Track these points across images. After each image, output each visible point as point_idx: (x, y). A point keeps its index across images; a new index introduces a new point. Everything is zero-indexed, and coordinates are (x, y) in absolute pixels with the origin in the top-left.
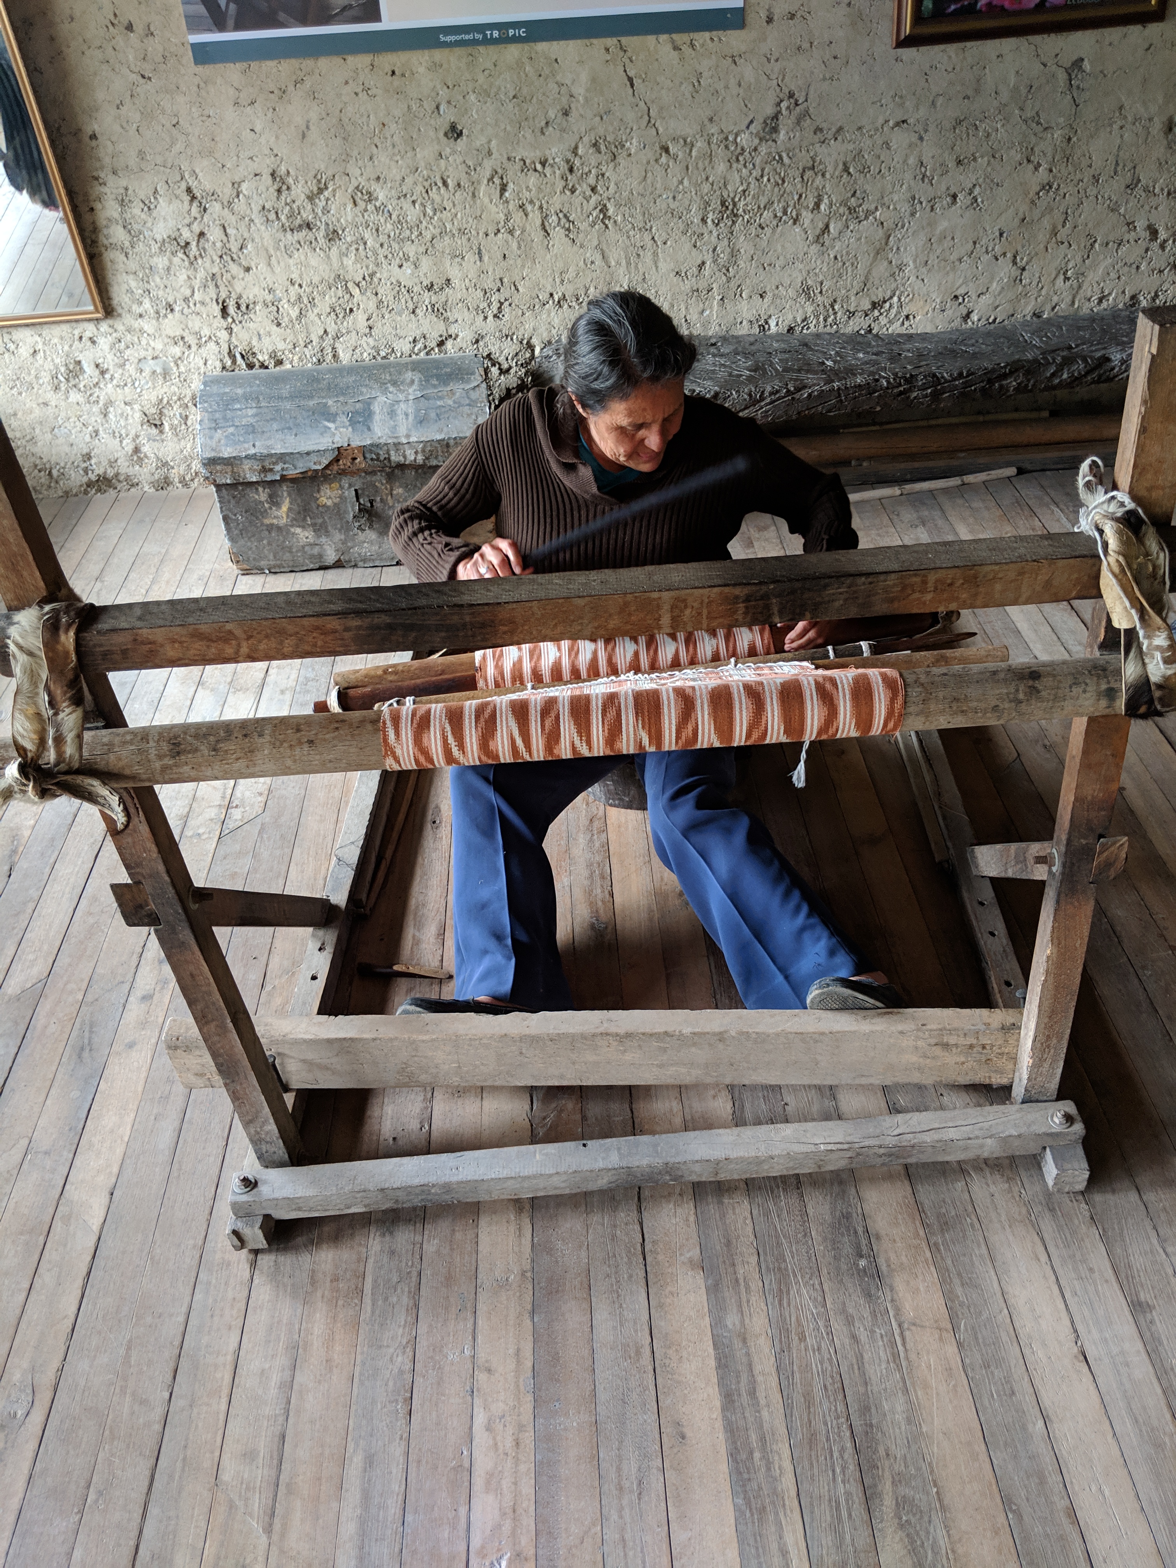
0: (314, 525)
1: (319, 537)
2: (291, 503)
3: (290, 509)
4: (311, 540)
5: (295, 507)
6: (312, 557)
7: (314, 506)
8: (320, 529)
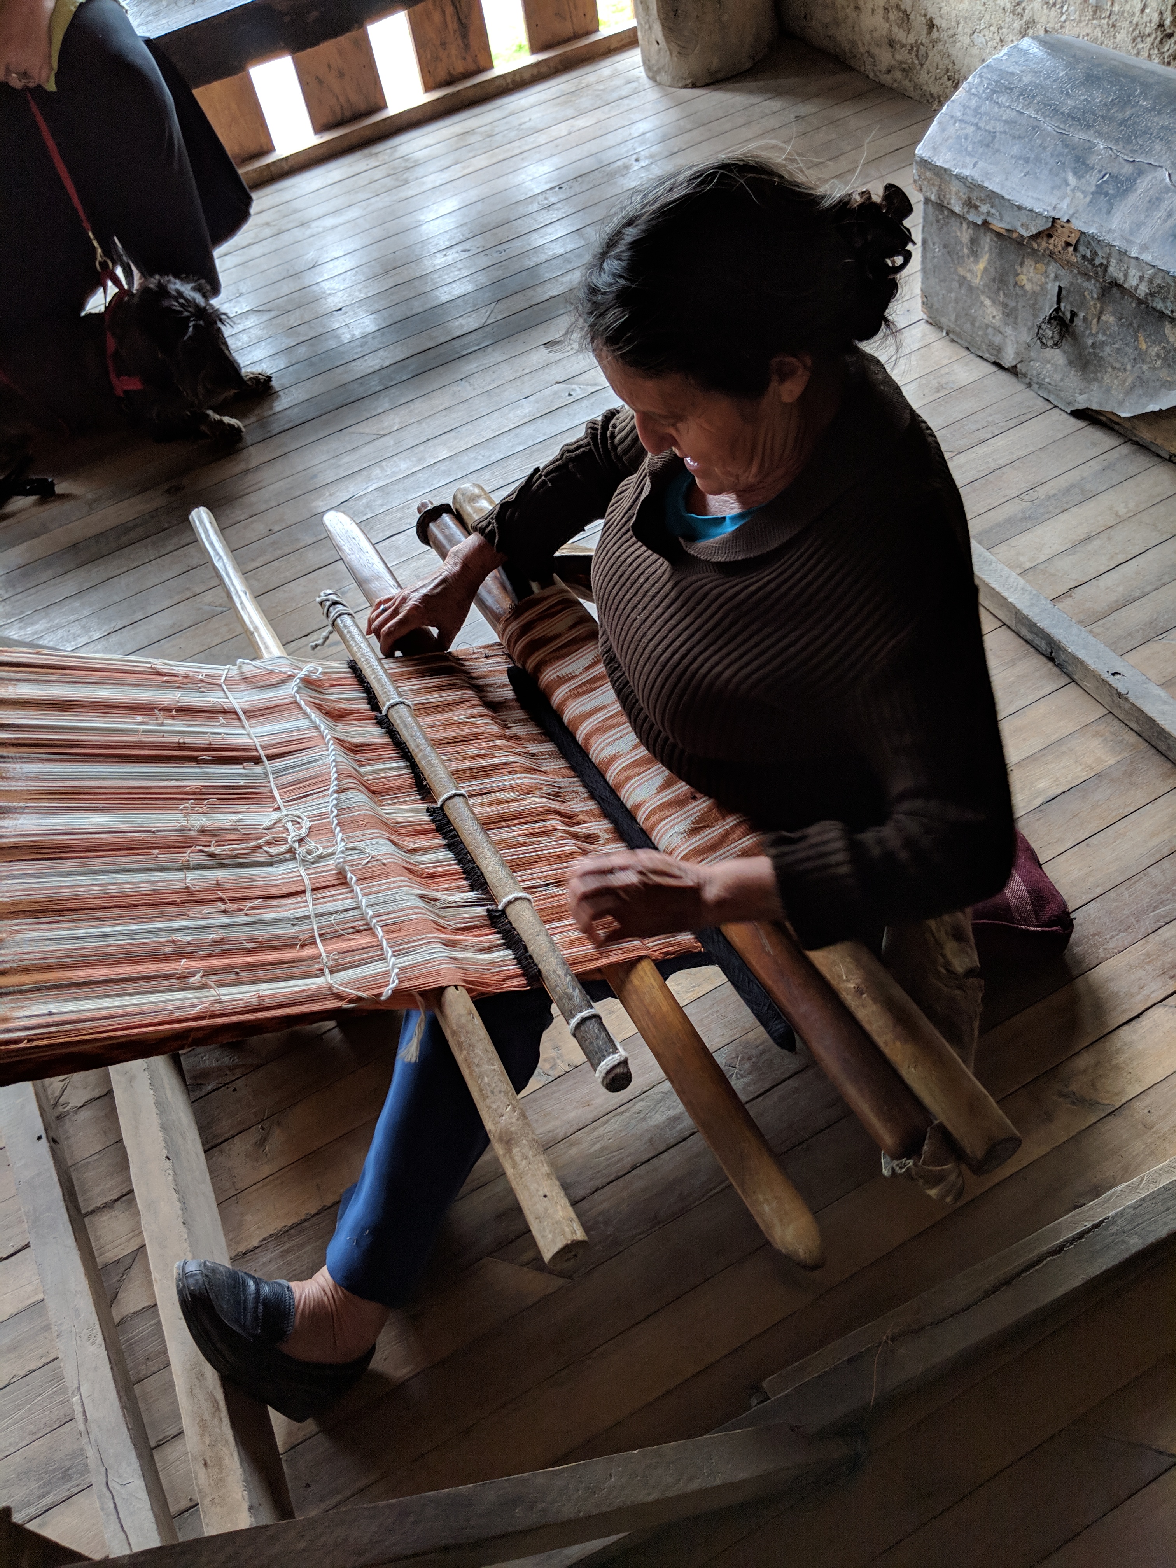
0: (1005, 305)
1: (1007, 324)
2: (989, 263)
3: (986, 269)
4: (997, 322)
5: (992, 270)
6: (991, 344)
7: (1012, 281)
8: (1010, 314)
